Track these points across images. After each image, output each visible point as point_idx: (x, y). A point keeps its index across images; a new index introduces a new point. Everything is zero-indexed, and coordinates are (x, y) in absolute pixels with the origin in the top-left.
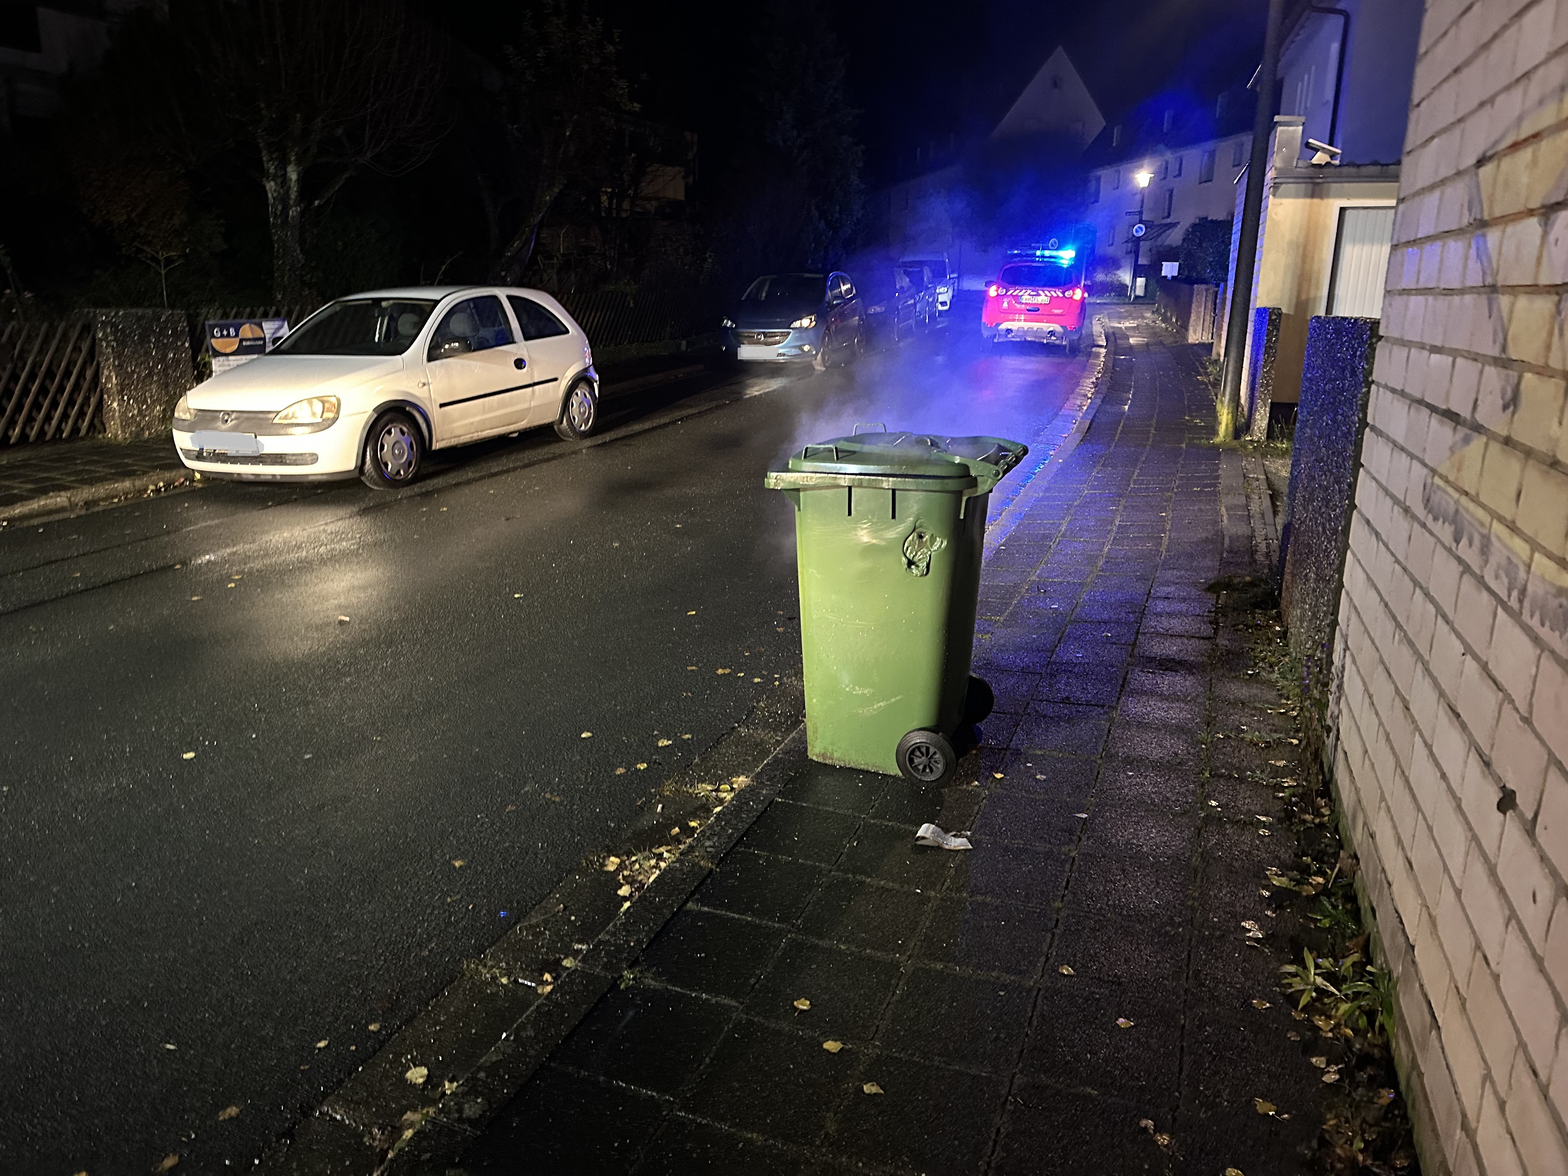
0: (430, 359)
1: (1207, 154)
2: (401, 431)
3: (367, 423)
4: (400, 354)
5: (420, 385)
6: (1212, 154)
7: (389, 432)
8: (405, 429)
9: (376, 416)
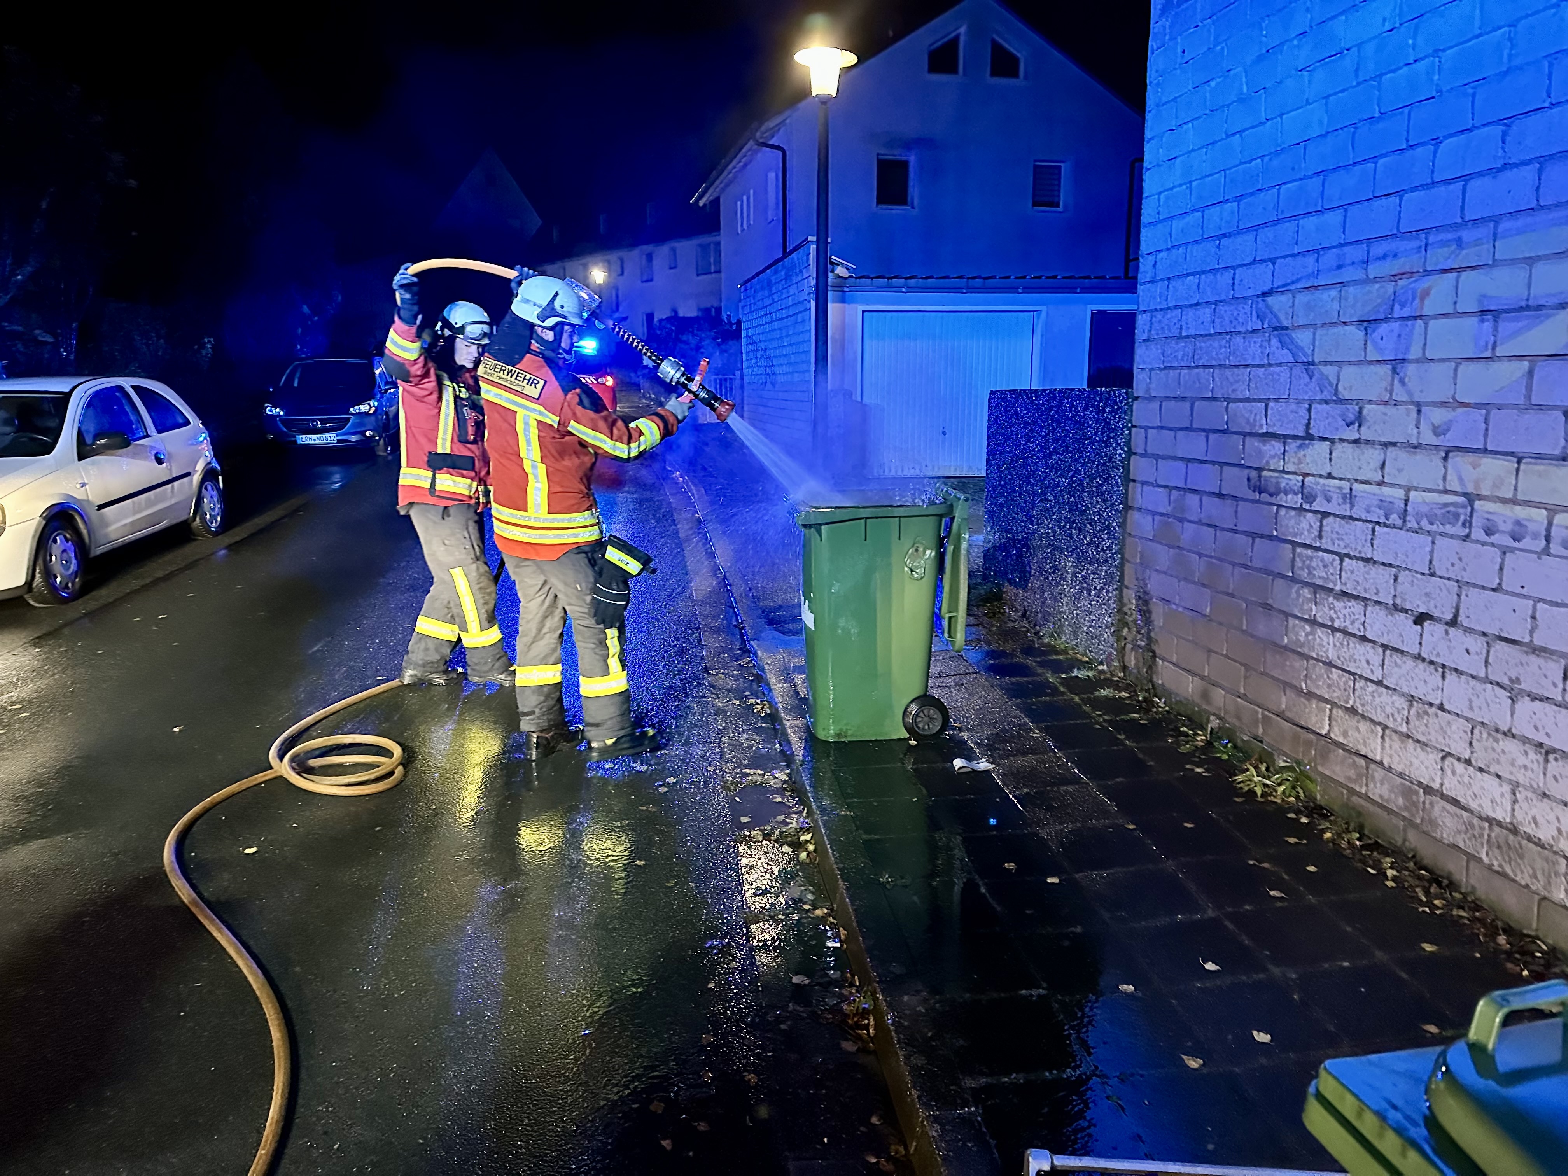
0: (81, 457)
1: (644, 257)
2: (65, 537)
3: (36, 531)
4: (49, 453)
5: (78, 486)
6: (650, 257)
7: (55, 541)
8: (68, 536)
9: (44, 522)
